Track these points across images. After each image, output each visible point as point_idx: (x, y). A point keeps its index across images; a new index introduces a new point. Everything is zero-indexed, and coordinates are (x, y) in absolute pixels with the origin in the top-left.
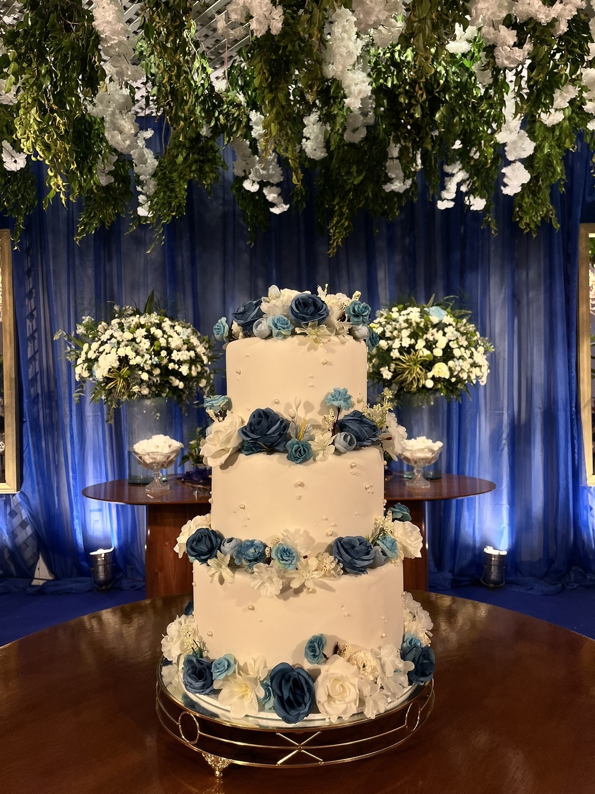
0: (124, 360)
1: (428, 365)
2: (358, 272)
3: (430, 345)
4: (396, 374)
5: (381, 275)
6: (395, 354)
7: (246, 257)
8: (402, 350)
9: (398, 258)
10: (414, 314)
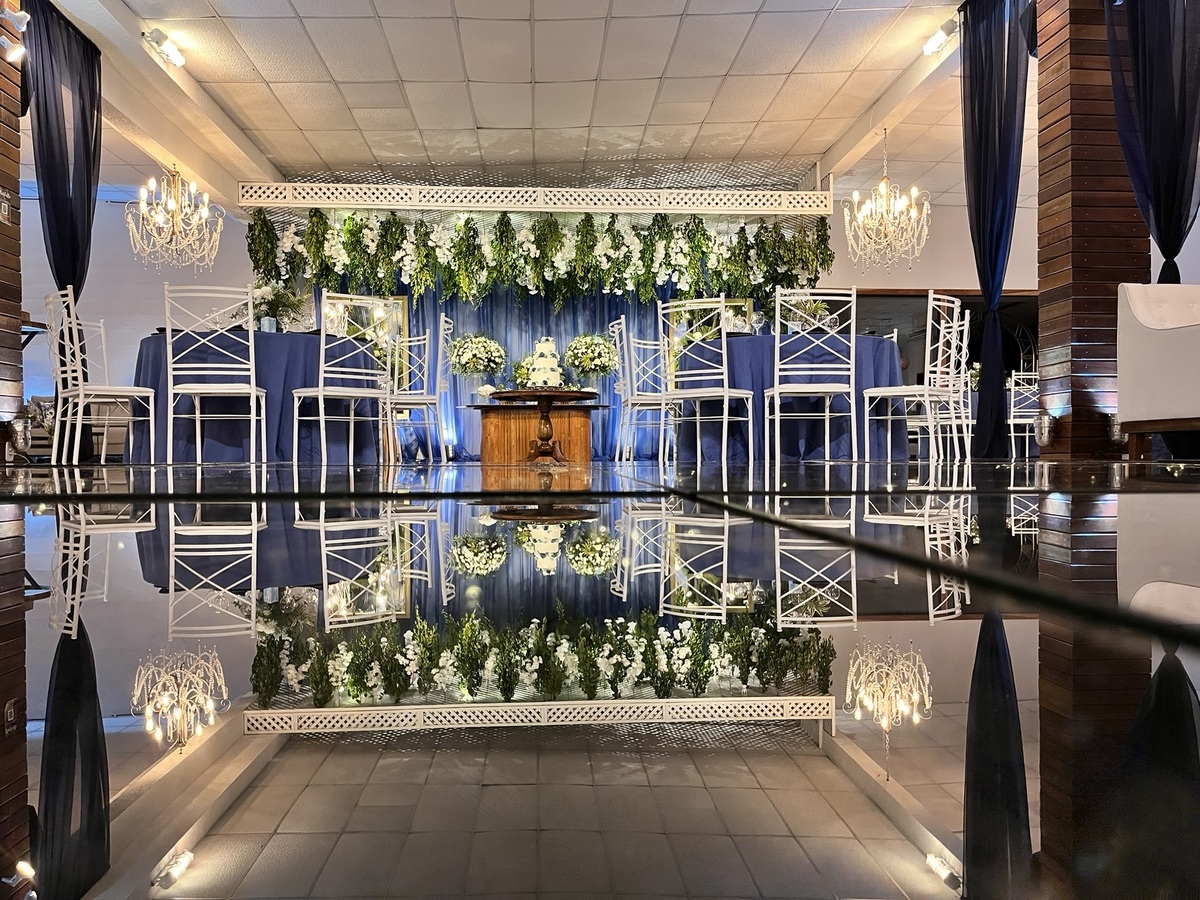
0: (475, 356)
1: (592, 359)
2: (569, 319)
3: (593, 352)
4: (580, 363)
5: (580, 321)
6: (580, 355)
7: (516, 311)
8: (582, 353)
9: (588, 313)
10: (588, 339)
